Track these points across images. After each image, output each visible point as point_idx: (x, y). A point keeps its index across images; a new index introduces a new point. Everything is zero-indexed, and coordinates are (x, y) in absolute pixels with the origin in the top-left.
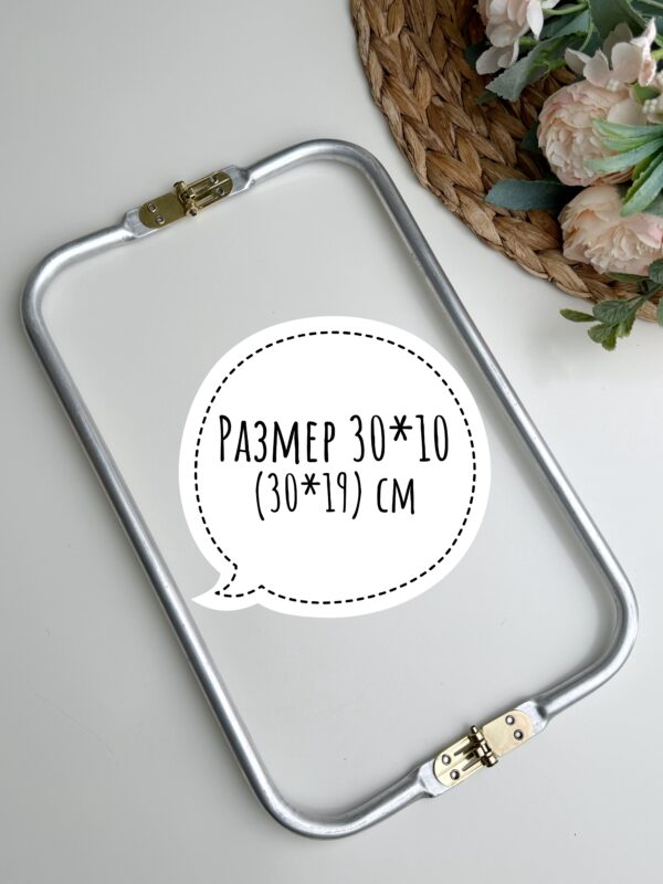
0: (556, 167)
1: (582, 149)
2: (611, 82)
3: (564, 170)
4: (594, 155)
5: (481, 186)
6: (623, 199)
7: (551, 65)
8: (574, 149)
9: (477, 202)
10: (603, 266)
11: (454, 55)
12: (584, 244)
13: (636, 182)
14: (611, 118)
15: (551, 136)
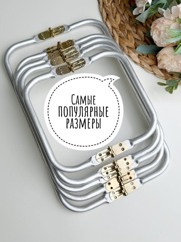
0: (156, 42)
1: (163, 36)
2: (171, 17)
3: (158, 42)
4: (166, 38)
5: (134, 47)
6: (175, 51)
7: (154, 12)
8: (161, 36)
9: (133, 51)
10: (169, 70)
11: (126, 9)
12: (164, 63)
13: (178, 46)
14: (171, 28)
15: (154, 32)
